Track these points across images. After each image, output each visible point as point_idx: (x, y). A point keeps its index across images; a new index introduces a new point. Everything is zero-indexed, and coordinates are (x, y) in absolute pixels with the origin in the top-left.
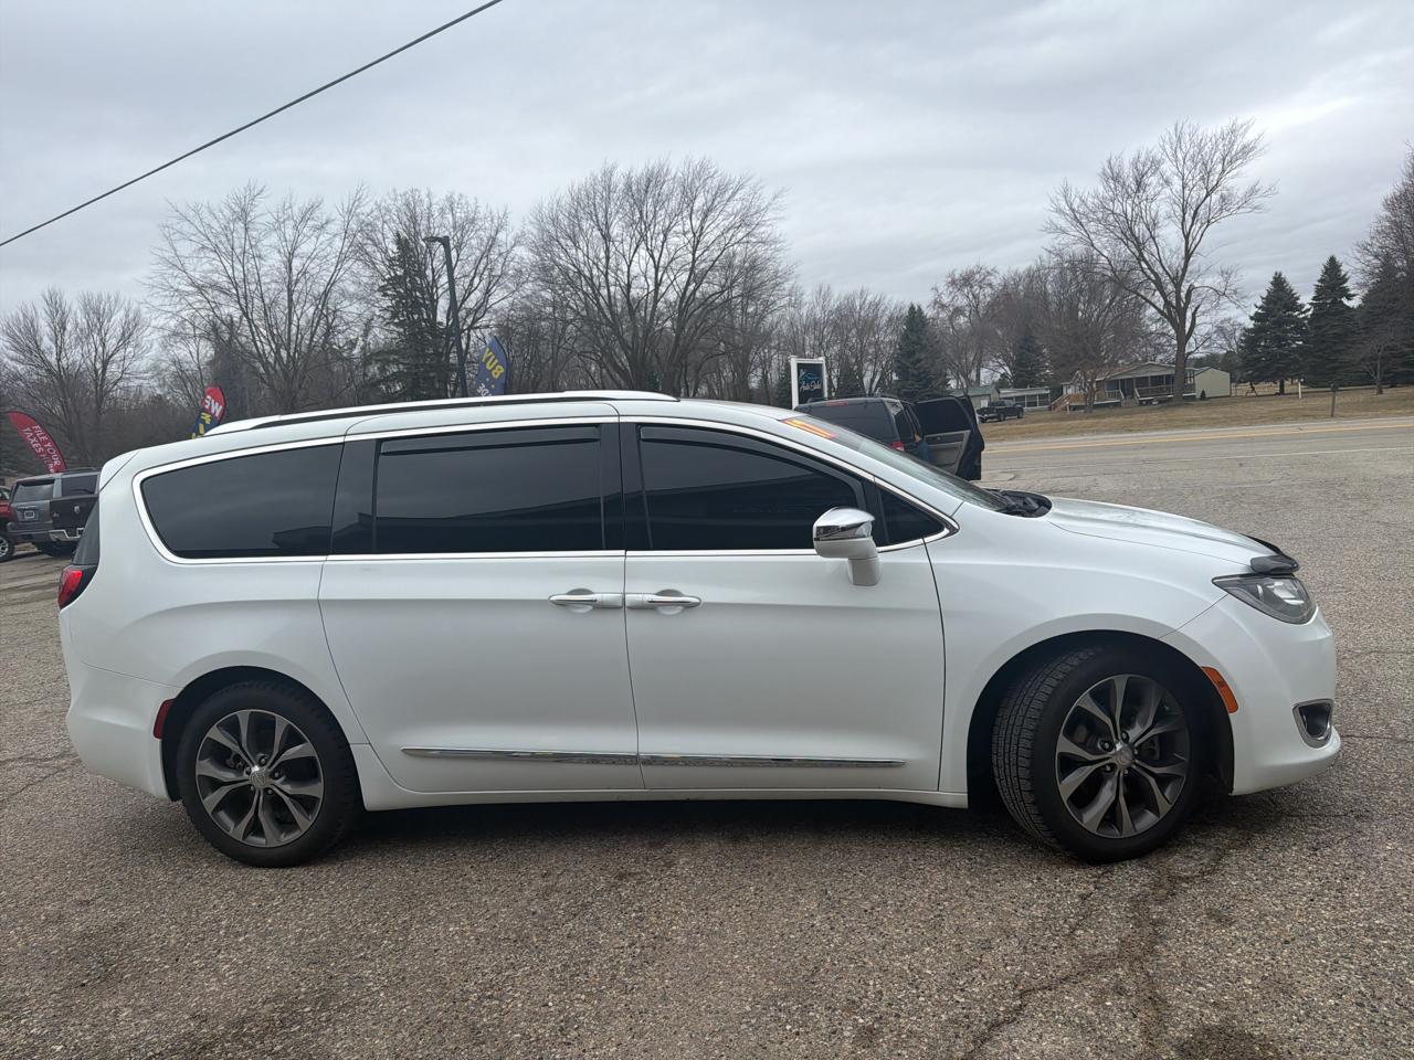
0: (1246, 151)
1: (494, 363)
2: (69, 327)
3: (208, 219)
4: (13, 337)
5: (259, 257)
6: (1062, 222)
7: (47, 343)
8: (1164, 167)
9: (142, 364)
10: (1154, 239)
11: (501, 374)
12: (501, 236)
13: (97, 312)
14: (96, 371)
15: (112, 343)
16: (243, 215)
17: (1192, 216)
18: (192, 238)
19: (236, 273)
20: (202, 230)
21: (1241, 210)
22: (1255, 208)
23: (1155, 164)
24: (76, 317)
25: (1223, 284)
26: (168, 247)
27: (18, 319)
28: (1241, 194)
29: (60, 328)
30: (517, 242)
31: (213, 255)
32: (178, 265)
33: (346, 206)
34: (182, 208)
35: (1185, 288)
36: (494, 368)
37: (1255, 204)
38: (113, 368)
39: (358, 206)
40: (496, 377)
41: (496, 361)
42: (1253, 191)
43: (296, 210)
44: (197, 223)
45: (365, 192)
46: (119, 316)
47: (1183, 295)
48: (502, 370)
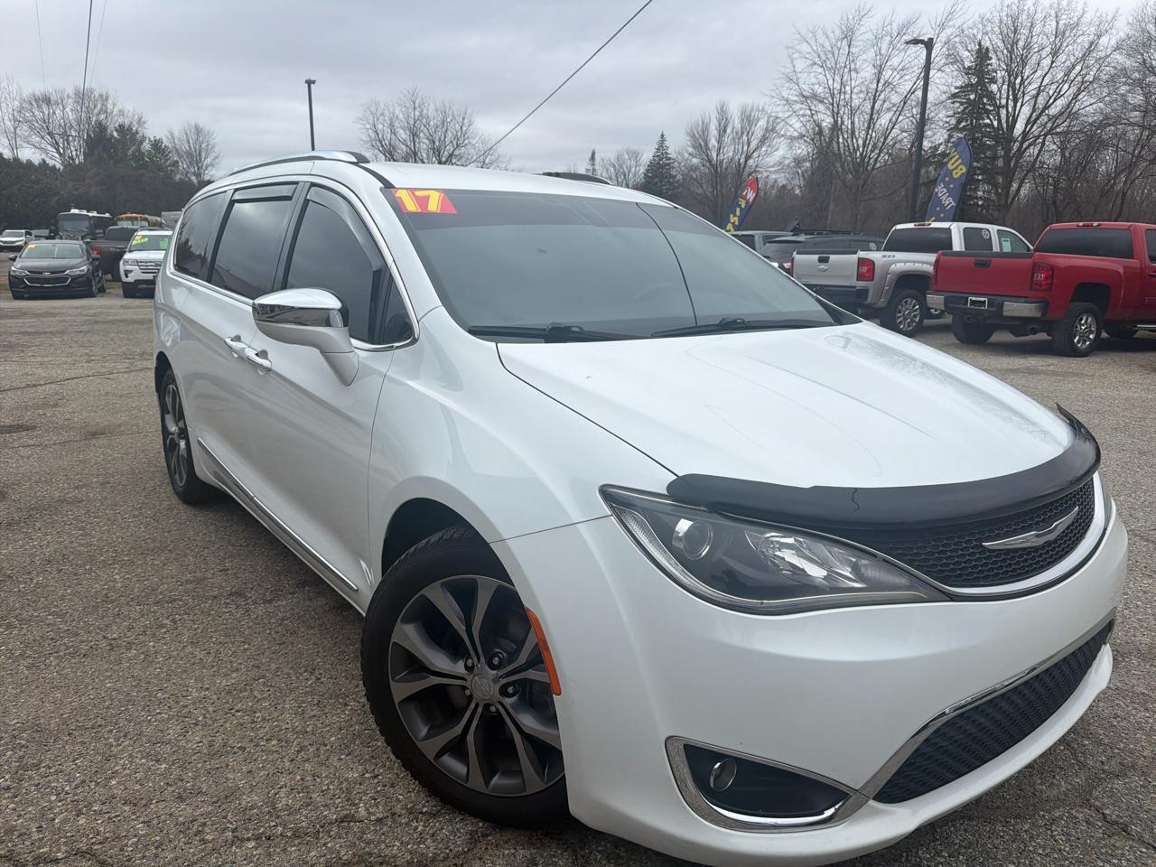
1: (957, 164)
2: (729, 131)
3: (822, 39)
4: (693, 137)
5: (855, 70)
7: (713, 142)
9: (771, 160)
11: (962, 174)
12: (1104, 40)
13: (748, 118)
14: (739, 165)
15: (753, 145)
16: (848, 35)
18: (807, 56)
19: (835, 85)
20: (815, 48)
24: (736, 122)
26: (790, 65)
27: (698, 124)
29: (722, 131)
30: (1117, 48)
31: (820, 70)
32: (792, 79)
33: (939, 20)
34: (804, 32)
36: (956, 168)
38: (751, 162)
39: (951, 20)
40: (958, 176)
41: (960, 161)
43: (895, 26)
44: (813, 43)
45: (961, 5)
46: (762, 123)
48: (964, 170)
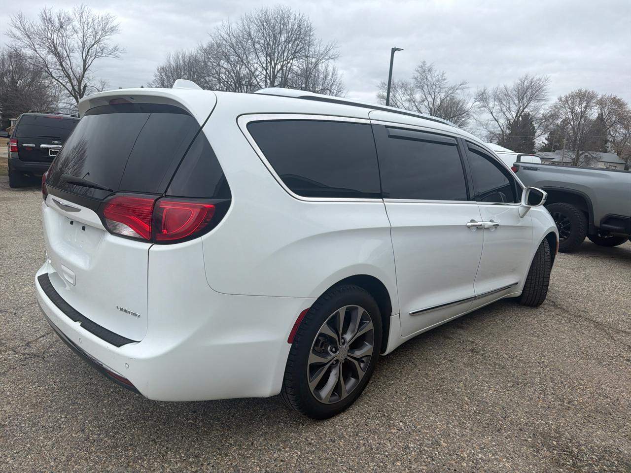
0: (113, 30)
6: (18, 33)
8: (74, 23)
10: (69, 57)
17: (87, 52)
21: (110, 56)
22: (117, 56)
23: (69, 20)
25: (101, 87)
28: (110, 48)
35: (83, 84)
37: (117, 55)
42: (116, 49)
47: (82, 88)
